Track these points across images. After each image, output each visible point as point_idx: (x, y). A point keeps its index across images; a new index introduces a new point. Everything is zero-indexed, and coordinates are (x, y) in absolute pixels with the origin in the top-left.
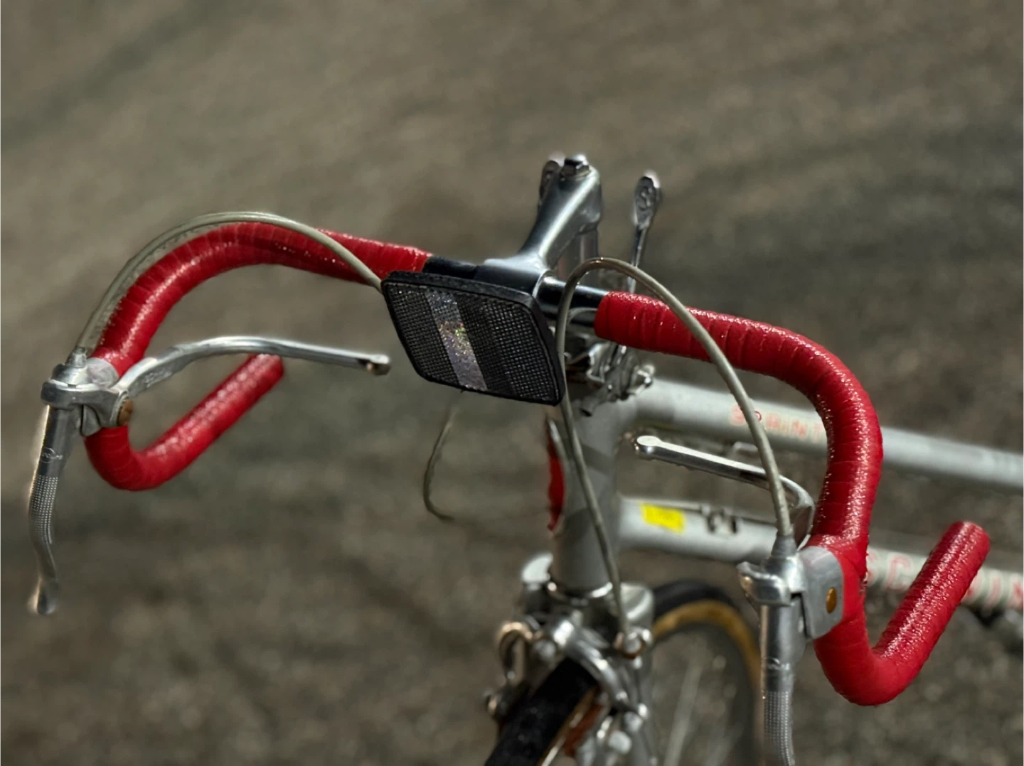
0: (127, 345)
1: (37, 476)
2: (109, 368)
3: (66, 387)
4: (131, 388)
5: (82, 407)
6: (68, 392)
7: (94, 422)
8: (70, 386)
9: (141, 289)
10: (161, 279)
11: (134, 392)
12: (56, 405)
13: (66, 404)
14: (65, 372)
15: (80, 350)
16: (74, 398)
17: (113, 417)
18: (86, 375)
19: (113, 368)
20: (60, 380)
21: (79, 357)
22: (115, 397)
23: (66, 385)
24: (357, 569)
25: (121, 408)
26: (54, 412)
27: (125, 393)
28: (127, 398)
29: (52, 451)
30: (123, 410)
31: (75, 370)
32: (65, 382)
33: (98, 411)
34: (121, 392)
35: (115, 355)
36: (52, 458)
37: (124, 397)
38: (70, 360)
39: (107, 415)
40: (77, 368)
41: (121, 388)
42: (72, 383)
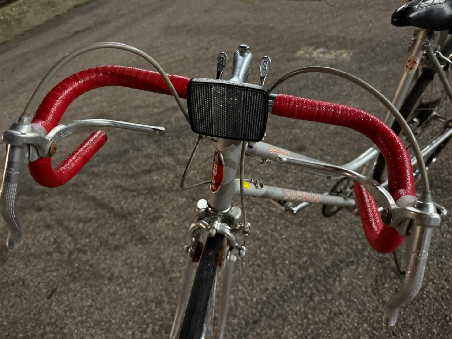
0: (50, 118)
1: (4, 183)
2: (42, 128)
3: (19, 134)
4: (54, 137)
5: (29, 145)
6: (22, 137)
7: (35, 154)
8: (22, 134)
9: (55, 92)
10: (65, 88)
11: (56, 139)
12: (14, 144)
13: (20, 144)
14: (18, 127)
15: (26, 115)
16: (25, 140)
17: (46, 152)
18: (31, 129)
19: (44, 128)
20: (16, 130)
21: (26, 119)
22: (47, 141)
23: (20, 133)
24: (93, 199)
25: (51, 147)
26: (13, 148)
27: (51, 140)
28: (53, 142)
29: (13, 169)
30: (51, 148)
31: (25, 126)
32: (19, 131)
33: (38, 148)
34: (50, 139)
35: (43, 122)
36: (13, 173)
37: (51, 142)
38: (20, 120)
39: (43, 150)
40: (26, 125)
41: (50, 137)
42: (23, 132)
